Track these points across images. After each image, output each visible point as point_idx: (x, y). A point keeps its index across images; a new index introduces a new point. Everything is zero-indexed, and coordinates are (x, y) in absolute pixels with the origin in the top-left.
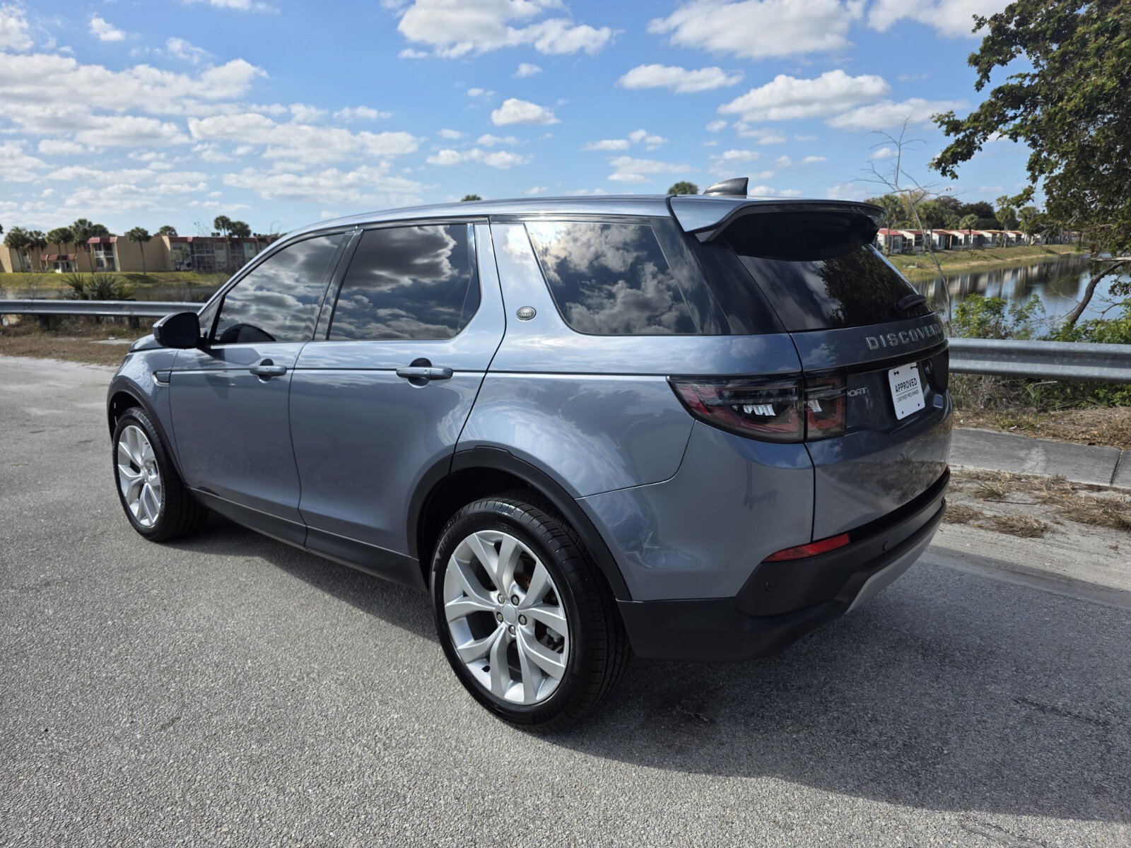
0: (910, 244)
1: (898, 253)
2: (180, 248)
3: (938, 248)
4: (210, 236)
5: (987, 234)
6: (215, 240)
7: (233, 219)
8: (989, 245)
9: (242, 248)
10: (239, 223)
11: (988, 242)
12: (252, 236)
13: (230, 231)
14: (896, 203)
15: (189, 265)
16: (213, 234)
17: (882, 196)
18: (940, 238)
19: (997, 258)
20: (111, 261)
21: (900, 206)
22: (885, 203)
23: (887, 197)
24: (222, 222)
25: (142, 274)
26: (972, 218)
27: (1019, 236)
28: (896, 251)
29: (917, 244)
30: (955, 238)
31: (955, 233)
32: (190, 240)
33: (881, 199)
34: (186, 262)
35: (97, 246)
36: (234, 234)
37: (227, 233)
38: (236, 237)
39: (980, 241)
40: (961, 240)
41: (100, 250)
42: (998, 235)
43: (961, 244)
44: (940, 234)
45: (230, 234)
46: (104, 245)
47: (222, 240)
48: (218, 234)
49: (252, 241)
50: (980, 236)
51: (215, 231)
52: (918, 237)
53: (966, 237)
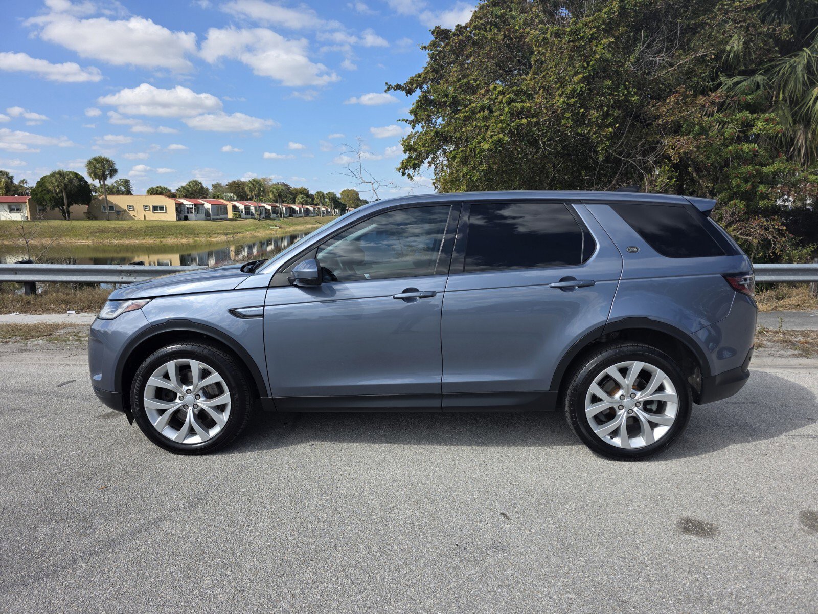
0: (269, 213)
1: (264, 218)
3: (286, 216)
5: (311, 208)
8: (313, 215)
11: (312, 213)
14: (260, 185)
17: (250, 179)
18: (286, 209)
19: (320, 223)
21: (263, 187)
22: (253, 184)
23: (254, 180)
26: (303, 197)
27: (327, 210)
28: (262, 217)
29: (274, 212)
30: (294, 209)
31: (293, 206)
33: (250, 181)
39: (307, 212)
40: (297, 211)
42: (316, 209)
43: (297, 213)
44: (286, 207)
50: (307, 209)
52: (274, 208)
53: (300, 209)
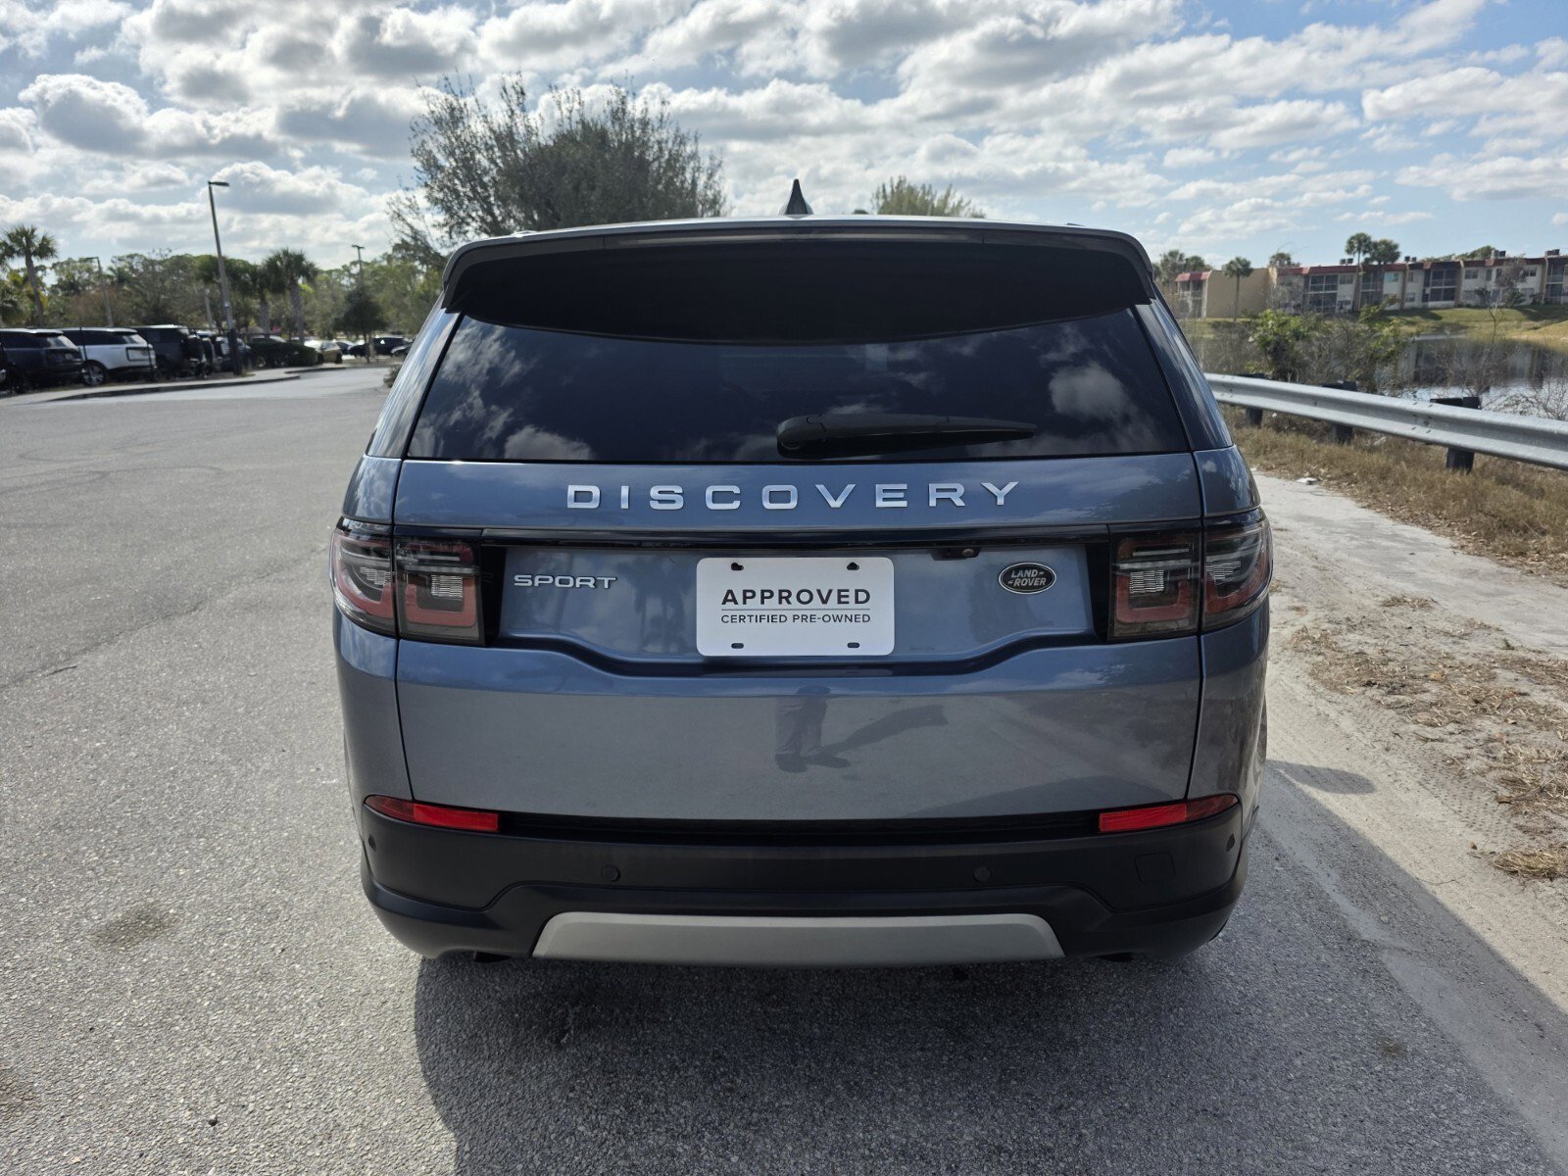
2: (1290, 284)
4: (1338, 264)
6: (1345, 270)
7: (1376, 238)
9: (1382, 280)
10: (1384, 242)
12: (1401, 260)
13: (1368, 256)
15: (1297, 306)
16: (1343, 261)
20: (1198, 303)
24: (1360, 242)
25: (1231, 320)
32: (1305, 272)
34: (1293, 303)
35: (1186, 285)
36: (1372, 259)
37: (1362, 259)
38: (1375, 263)
41: (1188, 289)
45: (1367, 260)
46: (1194, 282)
47: (1354, 269)
48: (1351, 261)
49: (1402, 268)
51: (1347, 257)
